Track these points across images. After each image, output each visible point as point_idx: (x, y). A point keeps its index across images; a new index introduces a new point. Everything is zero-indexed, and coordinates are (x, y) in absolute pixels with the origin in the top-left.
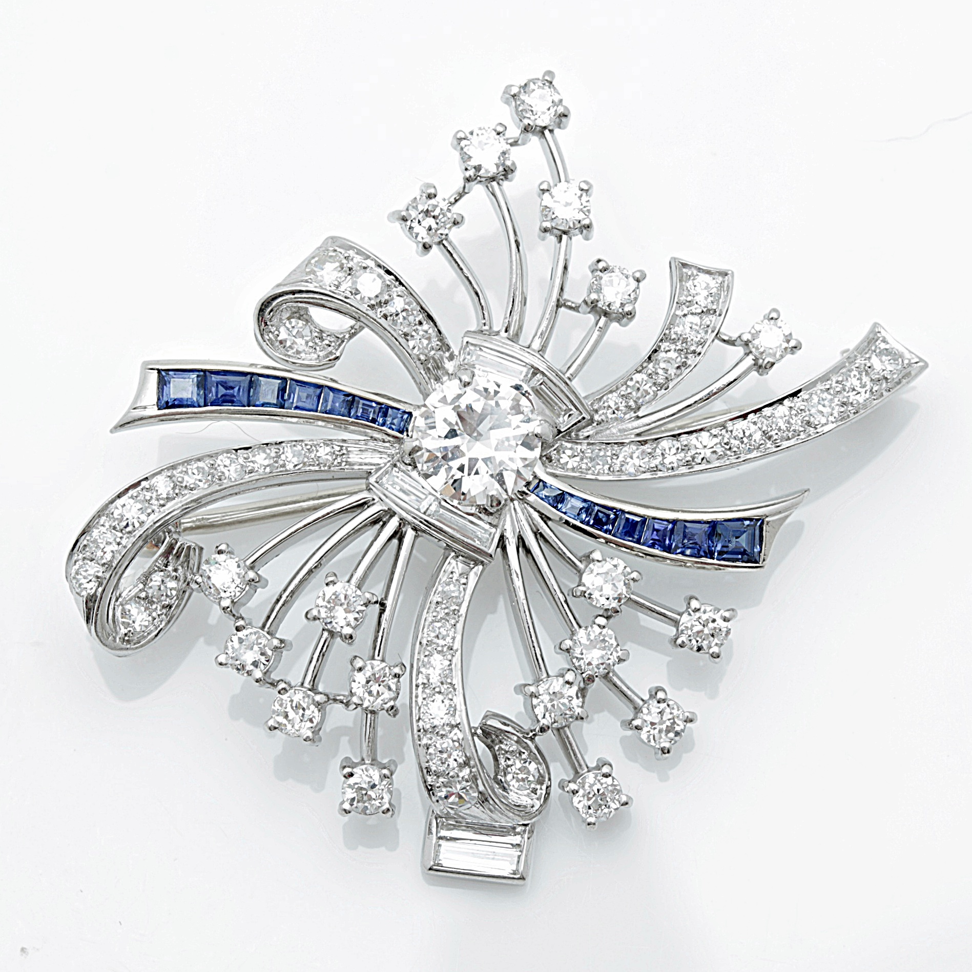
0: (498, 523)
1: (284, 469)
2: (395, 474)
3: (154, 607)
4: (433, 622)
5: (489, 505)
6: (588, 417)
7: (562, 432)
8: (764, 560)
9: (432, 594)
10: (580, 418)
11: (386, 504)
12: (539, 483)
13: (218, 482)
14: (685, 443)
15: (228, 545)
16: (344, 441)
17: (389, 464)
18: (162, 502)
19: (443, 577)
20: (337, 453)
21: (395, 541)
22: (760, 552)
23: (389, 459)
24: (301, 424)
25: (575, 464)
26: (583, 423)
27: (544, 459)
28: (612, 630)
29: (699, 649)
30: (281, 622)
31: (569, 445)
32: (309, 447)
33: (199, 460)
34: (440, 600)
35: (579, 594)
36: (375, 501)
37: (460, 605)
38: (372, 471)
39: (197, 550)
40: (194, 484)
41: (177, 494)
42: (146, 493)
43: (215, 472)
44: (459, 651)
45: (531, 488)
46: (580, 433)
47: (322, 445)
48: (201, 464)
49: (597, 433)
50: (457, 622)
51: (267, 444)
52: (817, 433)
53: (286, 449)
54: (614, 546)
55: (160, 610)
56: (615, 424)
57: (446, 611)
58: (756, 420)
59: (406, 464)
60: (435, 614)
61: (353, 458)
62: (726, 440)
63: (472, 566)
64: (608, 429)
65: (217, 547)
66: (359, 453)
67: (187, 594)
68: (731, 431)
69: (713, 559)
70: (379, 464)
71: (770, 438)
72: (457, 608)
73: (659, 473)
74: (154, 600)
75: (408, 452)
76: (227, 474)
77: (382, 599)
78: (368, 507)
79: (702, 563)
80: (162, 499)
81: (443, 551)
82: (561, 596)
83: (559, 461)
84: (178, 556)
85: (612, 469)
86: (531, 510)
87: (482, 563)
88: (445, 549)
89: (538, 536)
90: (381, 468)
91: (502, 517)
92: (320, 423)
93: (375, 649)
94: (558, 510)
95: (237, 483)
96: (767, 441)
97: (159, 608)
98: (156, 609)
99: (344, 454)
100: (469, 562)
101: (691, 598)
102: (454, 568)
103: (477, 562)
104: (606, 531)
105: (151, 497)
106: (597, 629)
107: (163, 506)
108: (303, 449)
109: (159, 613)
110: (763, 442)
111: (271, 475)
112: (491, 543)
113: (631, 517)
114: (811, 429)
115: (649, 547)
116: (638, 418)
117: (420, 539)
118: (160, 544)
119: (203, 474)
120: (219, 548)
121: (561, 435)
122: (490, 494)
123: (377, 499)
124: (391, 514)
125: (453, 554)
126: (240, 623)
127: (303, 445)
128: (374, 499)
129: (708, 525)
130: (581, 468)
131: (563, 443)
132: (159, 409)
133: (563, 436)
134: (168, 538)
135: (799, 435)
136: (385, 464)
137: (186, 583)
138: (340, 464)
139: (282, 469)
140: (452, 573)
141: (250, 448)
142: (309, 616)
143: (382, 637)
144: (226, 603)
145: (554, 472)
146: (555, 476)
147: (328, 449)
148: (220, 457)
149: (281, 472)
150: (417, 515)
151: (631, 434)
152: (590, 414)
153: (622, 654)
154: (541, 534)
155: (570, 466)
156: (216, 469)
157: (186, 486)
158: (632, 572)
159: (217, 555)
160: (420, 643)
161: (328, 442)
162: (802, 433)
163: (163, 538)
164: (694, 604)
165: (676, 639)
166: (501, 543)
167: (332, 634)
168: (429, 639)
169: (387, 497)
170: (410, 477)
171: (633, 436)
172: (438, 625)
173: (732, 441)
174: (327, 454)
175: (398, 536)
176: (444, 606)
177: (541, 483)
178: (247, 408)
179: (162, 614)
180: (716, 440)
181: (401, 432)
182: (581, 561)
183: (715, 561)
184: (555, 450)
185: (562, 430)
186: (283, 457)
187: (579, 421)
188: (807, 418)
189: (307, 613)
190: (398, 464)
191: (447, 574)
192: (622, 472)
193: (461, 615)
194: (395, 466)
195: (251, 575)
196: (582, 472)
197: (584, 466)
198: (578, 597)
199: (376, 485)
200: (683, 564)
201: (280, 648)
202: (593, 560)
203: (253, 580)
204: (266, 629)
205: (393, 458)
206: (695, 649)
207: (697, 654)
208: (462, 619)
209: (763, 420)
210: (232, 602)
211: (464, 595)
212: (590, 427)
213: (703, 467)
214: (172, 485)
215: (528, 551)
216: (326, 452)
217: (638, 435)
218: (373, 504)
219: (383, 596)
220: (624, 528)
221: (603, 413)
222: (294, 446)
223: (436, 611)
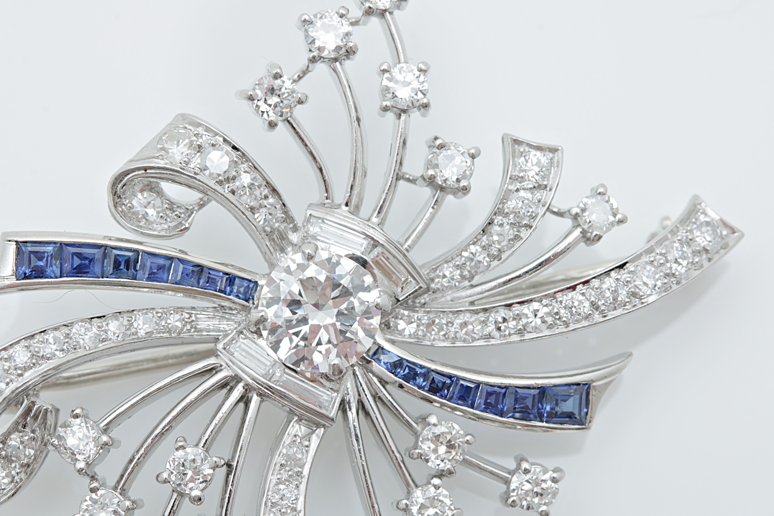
0: (340, 388)
1: (136, 337)
2: (241, 340)
3: (13, 465)
4: (277, 484)
5: (331, 374)
6: (424, 286)
7: (399, 301)
8: (590, 422)
9: (277, 457)
10: (417, 288)
11: (233, 370)
12: (377, 350)
13: (73, 351)
14: (517, 312)
15: (82, 409)
16: (193, 308)
17: (235, 332)
18: (20, 372)
19: (287, 440)
20: (186, 320)
21: (242, 405)
22: (587, 413)
23: (235, 326)
24: (152, 293)
25: (413, 331)
26: (419, 292)
27: (383, 326)
28: (447, 490)
29: (528, 508)
30: (132, 483)
31: (406, 313)
32: (160, 315)
33: (56, 329)
34: (283, 462)
35: (415, 456)
36: (223, 367)
37: (302, 467)
38: (220, 337)
39: (54, 413)
40: (51, 353)
41: (34, 364)
42: (4, 363)
43: (70, 342)
44: (303, 512)
45: (371, 353)
46: (417, 301)
47: (172, 312)
48: (57, 333)
49: (433, 300)
50: (301, 483)
51: (120, 313)
52: (643, 303)
53: (138, 316)
54: (449, 410)
55: (19, 469)
56: (450, 292)
57: (290, 473)
58: (584, 291)
59: (252, 332)
60: (279, 477)
61: (202, 325)
62: (556, 310)
63: (315, 429)
64: (443, 296)
65: (73, 411)
66: (207, 319)
67: (44, 453)
68: (561, 302)
69: (543, 422)
70: (226, 331)
71: (597, 308)
72: (300, 469)
73: (492, 340)
74: (13, 458)
75: (253, 322)
76: (82, 341)
77: (229, 460)
78: (216, 373)
79: (532, 426)
80: (20, 368)
81: (286, 414)
82: (398, 455)
83: (397, 327)
84: (36, 417)
85: (447, 336)
86: (371, 375)
87: (324, 426)
88: (289, 413)
89: (377, 399)
90: (228, 335)
91: (343, 382)
92: (170, 293)
93: (223, 508)
94: (396, 376)
95: (91, 352)
96: (595, 311)
97: (18, 467)
98: (15, 467)
99: (193, 321)
100: (311, 425)
101: (523, 459)
102: (297, 431)
103: (318, 425)
104: (441, 397)
105: (9, 367)
106: (432, 489)
107: (21, 375)
108: (153, 317)
109: (19, 471)
110: (590, 312)
111: (123, 343)
112: (333, 408)
113: (465, 383)
114: (637, 300)
115: (481, 411)
116: (472, 286)
117: (265, 403)
118: (19, 406)
119: (59, 343)
120: (75, 413)
121: (399, 303)
122: (332, 363)
123: (224, 365)
124: (237, 379)
125: (296, 418)
126: (95, 484)
127: (154, 312)
128: (221, 366)
129: (538, 391)
130: (418, 334)
131: (402, 311)
132: (17, 280)
133: (401, 304)
134: (26, 401)
135: (625, 306)
136: (232, 332)
137: (43, 444)
138: (189, 331)
139: (134, 337)
140: (295, 436)
141: (104, 316)
142: (159, 479)
143: (229, 498)
144: (81, 465)
145: (392, 338)
146: (393, 342)
147: (177, 317)
148: (76, 326)
149: (133, 339)
150: (262, 382)
151: (466, 302)
152: (426, 283)
153: (456, 513)
154: (380, 398)
155: (407, 333)
156: (71, 339)
157: (43, 355)
158: (466, 435)
159: (72, 419)
160: (266, 504)
161: (179, 309)
162: (627, 304)
163: (21, 400)
164: (525, 465)
165: (508, 498)
166: (342, 406)
167: (181, 495)
168: (273, 501)
169: (233, 364)
170: (256, 344)
171: (467, 304)
172: (282, 487)
173: (562, 311)
174: (176, 321)
175: (244, 400)
176: (288, 468)
177: (380, 350)
178: (101, 279)
179: (21, 472)
180: (546, 310)
181: (247, 301)
182: (417, 424)
183: (544, 424)
184: (392, 317)
185: (400, 299)
186: (135, 325)
187: (416, 291)
188: (632, 290)
189: (158, 476)
190: (245, 331)
191: (291, 437)
192: (457, 338)
193: (304, 476)
194: (242, 333)
195: (105, 438)
196: (418, 338)
197: (420, 333)
198: (415, 459)
199: (223, 351)
200: (513, 426)
201: (133, 509)
202: (429, 424)
203: (107, 444)
204: (119, 490)
205: (239, 325)
206: (525, 507)
207: (527, 511)
208: (305, 480)
209: (591, 291)
210: (87, 464)
211: (307, 457)
212: (426, 295)
213: (534, 335)
214: (29, 355)
215: (367, 414)
216: (175, 320)
217: (472, 303)
218: (221, 370)
219: (230, 458)
220: (458, 393)
221: (439, 282)
222: (146, 313)
223: (280, 474)
